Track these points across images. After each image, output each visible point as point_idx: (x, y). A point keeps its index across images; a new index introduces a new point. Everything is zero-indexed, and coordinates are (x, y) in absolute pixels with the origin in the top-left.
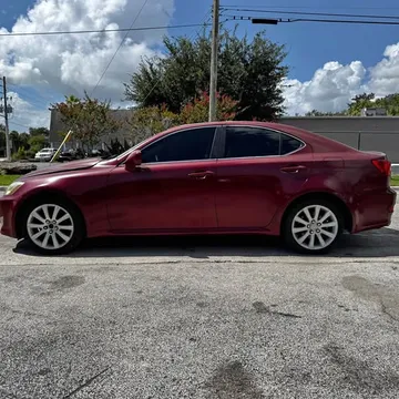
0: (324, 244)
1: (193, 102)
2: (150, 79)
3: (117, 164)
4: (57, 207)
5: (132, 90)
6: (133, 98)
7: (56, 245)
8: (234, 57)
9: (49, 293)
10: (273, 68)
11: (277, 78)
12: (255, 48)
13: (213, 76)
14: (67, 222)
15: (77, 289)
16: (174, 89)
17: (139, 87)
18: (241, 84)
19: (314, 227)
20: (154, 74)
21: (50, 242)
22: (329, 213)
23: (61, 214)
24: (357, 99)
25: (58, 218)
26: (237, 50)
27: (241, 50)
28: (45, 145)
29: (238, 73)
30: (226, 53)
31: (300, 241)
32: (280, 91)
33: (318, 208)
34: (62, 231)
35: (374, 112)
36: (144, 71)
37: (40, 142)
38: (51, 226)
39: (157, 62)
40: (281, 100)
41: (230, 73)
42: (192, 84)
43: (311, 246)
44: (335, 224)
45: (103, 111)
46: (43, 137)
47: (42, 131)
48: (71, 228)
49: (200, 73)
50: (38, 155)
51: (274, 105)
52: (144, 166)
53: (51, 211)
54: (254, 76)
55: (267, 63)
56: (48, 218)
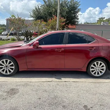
0: (100, 74)
1: (51, 19)
2: (38, 11)
3: (30, 45)
4: (8, 60)
5: (32, 14)
6: (32, 17)
7: (8, 73)
8: (64, 5)
9: (6, 98)
10: (76, 9)
11: (77, 12)
12: (71, 2)
13: (58, 11)
14: (12, 65)
15: (16, 96)
16: (45, 14)
17: (34, 13)
18: (66, 14)
19: (97, 69)
20: (39, 9)
21: (6, 72)
22: (103, 64)
23: (10, 63)
24: (100, 19)
25: (9, 64)
26: (65, 3)
27: (66, 3)
28: (5, 30)
29: (65, 10)
30: (62, 3)
31: (93, 73)
32: (78, 16)
33: (99, 62)
34: (10, 68)
35: (105, 23)
36: (36, 8)
37: (3, 29)
38: (7, 67)
39: (40, 5)
40: (78, 19)
41: (63, 10)
42: (51, 13)
43: (96, 75)
44: (105, 68)
45: (23, 21)
46: (4, 27)
47: (4, 25)
48: (13, 67)
49: (54, 9)
50: (2, 33)
51: (76, 20)
52: (40, 46)
53: (7, 61)
54: (70, 11)
55: (74, 7)
56: (5, 64)
